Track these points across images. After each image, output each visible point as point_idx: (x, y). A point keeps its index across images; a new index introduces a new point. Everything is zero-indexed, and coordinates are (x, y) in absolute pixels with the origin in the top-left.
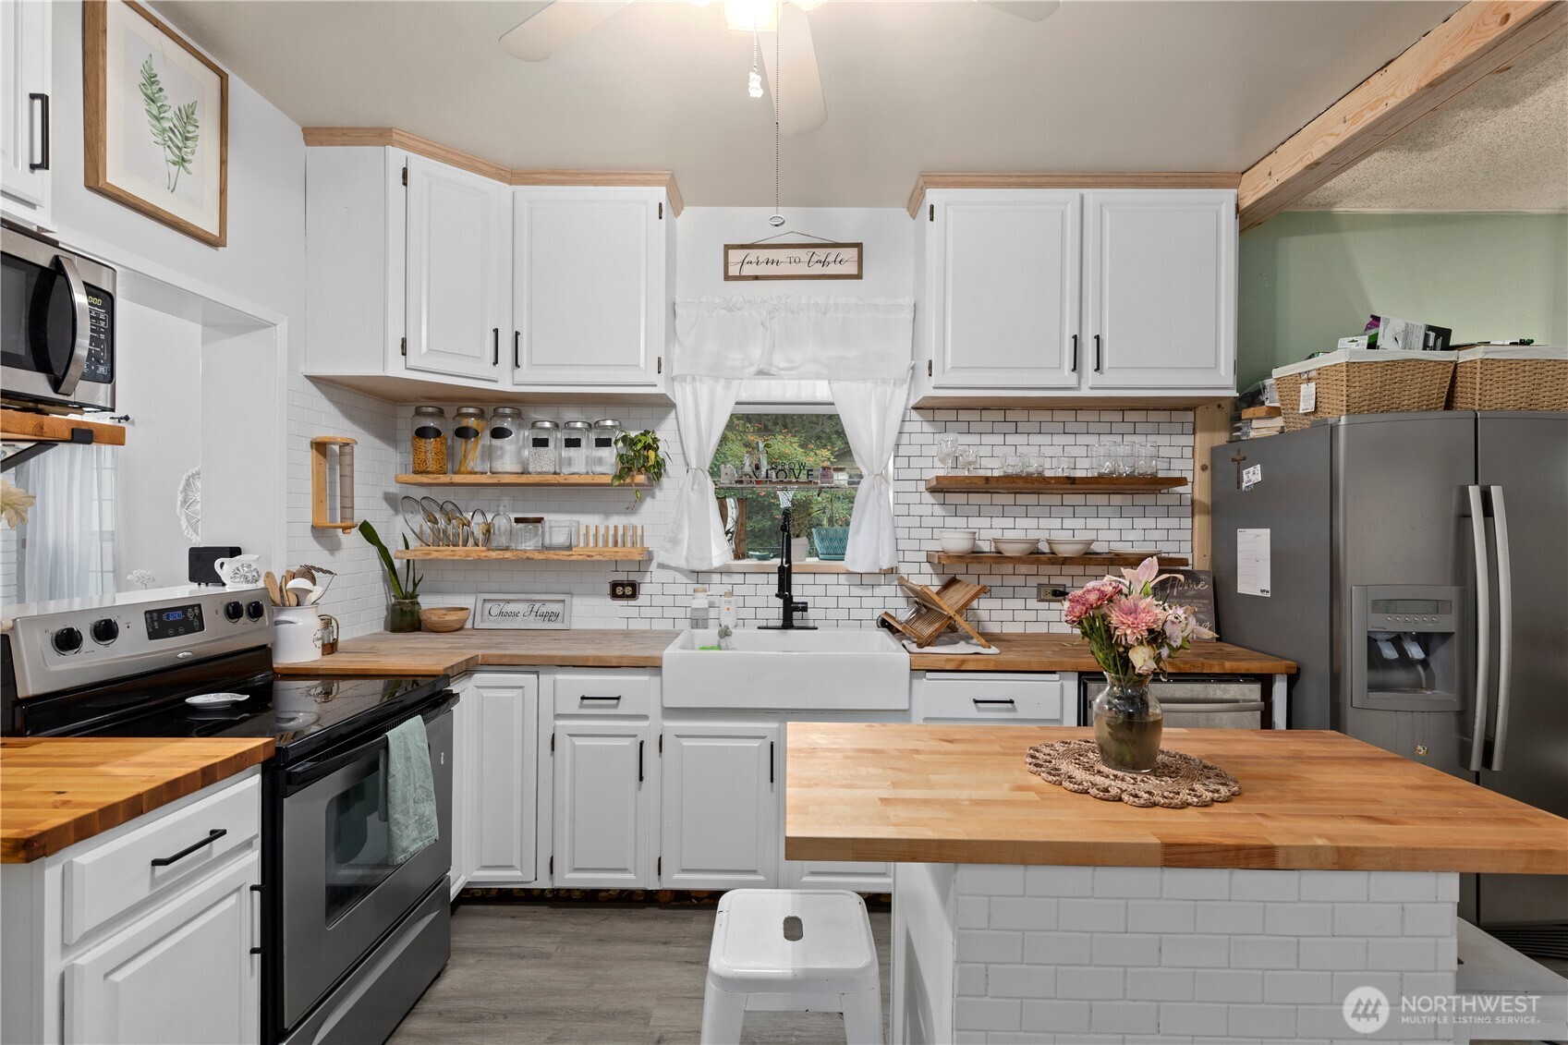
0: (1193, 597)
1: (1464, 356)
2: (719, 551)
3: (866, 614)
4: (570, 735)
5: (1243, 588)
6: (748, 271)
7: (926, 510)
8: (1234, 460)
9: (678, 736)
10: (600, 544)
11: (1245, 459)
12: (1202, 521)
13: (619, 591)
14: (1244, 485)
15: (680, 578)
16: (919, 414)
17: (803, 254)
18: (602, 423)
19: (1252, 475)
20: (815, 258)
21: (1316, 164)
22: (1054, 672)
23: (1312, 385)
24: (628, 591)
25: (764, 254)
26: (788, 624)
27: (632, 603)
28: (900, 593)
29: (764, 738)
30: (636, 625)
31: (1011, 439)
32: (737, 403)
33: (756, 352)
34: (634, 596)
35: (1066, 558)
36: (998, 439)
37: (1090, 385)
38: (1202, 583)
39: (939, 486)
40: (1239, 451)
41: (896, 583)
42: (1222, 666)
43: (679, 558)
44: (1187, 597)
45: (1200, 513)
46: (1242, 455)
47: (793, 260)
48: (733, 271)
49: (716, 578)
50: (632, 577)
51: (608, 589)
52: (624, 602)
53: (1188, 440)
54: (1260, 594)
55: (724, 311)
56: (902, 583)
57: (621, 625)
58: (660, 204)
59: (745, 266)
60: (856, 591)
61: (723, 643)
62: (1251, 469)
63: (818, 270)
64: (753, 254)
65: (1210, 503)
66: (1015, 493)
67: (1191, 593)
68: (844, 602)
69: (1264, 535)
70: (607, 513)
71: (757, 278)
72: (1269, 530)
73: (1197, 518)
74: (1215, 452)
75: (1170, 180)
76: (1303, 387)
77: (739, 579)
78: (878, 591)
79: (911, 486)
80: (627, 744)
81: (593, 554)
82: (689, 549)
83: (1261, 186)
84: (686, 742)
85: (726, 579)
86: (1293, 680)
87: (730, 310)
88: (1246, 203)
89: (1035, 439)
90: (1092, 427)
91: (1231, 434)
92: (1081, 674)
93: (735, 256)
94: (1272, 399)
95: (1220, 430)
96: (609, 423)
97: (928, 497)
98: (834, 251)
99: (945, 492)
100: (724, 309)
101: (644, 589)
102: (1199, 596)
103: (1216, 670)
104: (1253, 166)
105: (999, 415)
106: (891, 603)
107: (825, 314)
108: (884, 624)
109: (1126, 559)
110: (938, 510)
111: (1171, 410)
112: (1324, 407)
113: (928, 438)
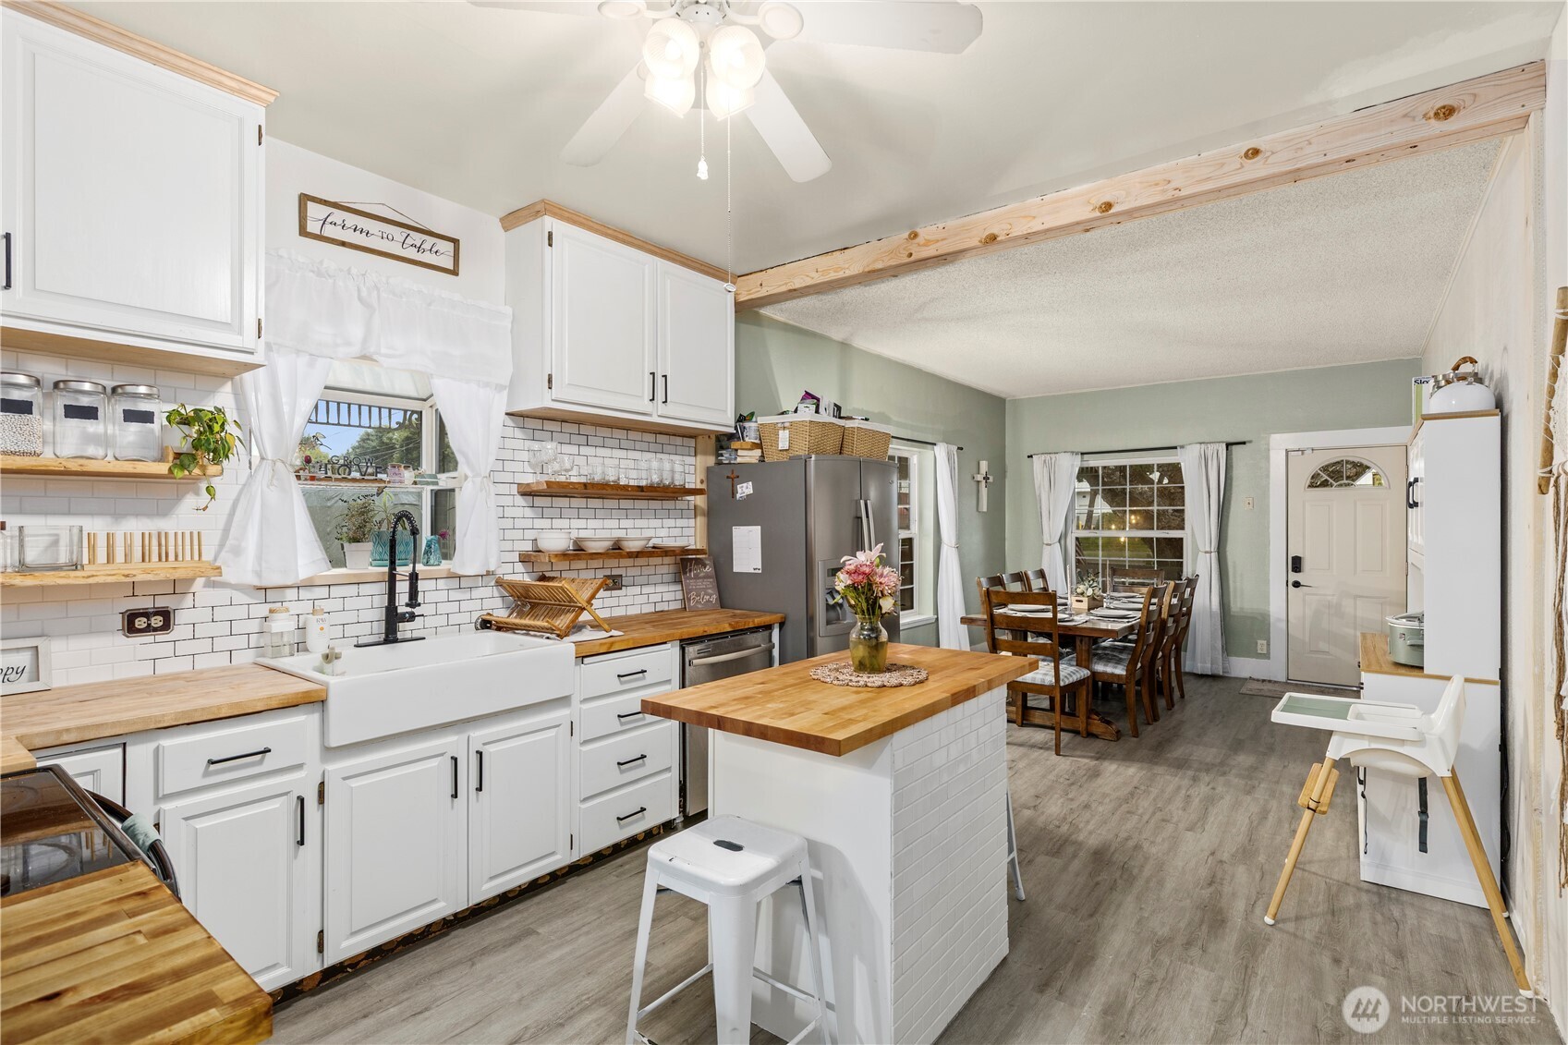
0: (704, 577)
1: (848, 424)
2: (307, 558)
3: (464, 618)
4: (186, 819)
5: (738, 567)
6: (329, 231)
7: (518, 512)
8: (728, 477)
9: (344, 779)
10: (120, 557)
11: (738, 477)
12: (701, 521)
13: (140, 623)
14: (738, 496)
15: (239, 597)
16: (513, 420)
17: (398, 233)
18: (129, 389)
19: (745, 489)
20: (409, 241)
21: (795, 290)
22: (665, 643)
23: (787, 432)
24: (157, 621)
25: (352, 220)
26: (390, 637)
27: (161, 637)
28: (496, 594)
29: (442, 755)
30: (165, 668)
31: (584, 450)
32: (326, 388)
33: (356, 332)
34: (166, 626)
35: (638, 552)
36: (574, 449)
37: (657, 414)
38: (708, 567)
39: (548, 491)
40: (733, 471)
41: (493, 583)
42: (753, 621)
43: (241, 570)
44: (700, 578)
45: (700, 515)
46: (735, 474)
47: (385, 236)
48: (313, 227)
49: (291, 594)
50: (161, 603)
51: (118, 622)
52: (148, 638)
53: (691, 460)
54: (753, 571)
55: (311, 274)
56: (500, 583)
57: (145, 670)
58: (260, 127)
59: (327, 226)
60: (455, 595)
61: (328, 667)
62: (745, 485)
63: (411, 253)
64: (338, 216)
65: (706, 508)
66: (587, 498)
67: (702, 575)
68: (443, 608)
69: (756, 531)
70: (118, 516)
71: (343, 244)
72: (760, 527)
73: (698, 518)
74: (708, 470)
75: (703, 268)
76: (781, 432)
77: (323, 592)
78: (476, 593)
79: (504, 489)
80: (277, 806)
81: (134, 572)
82: (259, 558)
83: (753, 291)
84: (354, 783)
85: (304, 594)
86: (782, 625)
87: (319, 274)
88: (742, 299)
89: (601, 452)
90: (638, 445)
91: (717, 458)
92: (681, 641)
93: (315, 211)
94: (751, 437)
95: (710, 455)
96: (143, 390)
97: (520, 500)
98: (430, 240)
99: (534, 496)
100: (313, 272)
101: (181, 618)
102: (707, 576)
103: (751, 626)
104: (747, 275)
105: (574, 428)
106: (488, 604)
107: (430, 304)
108: (486, 624)
109: (674, 551)
110: (529, 512)
111: (683, 436)
112: (795, 447)
113: (519, 444)
